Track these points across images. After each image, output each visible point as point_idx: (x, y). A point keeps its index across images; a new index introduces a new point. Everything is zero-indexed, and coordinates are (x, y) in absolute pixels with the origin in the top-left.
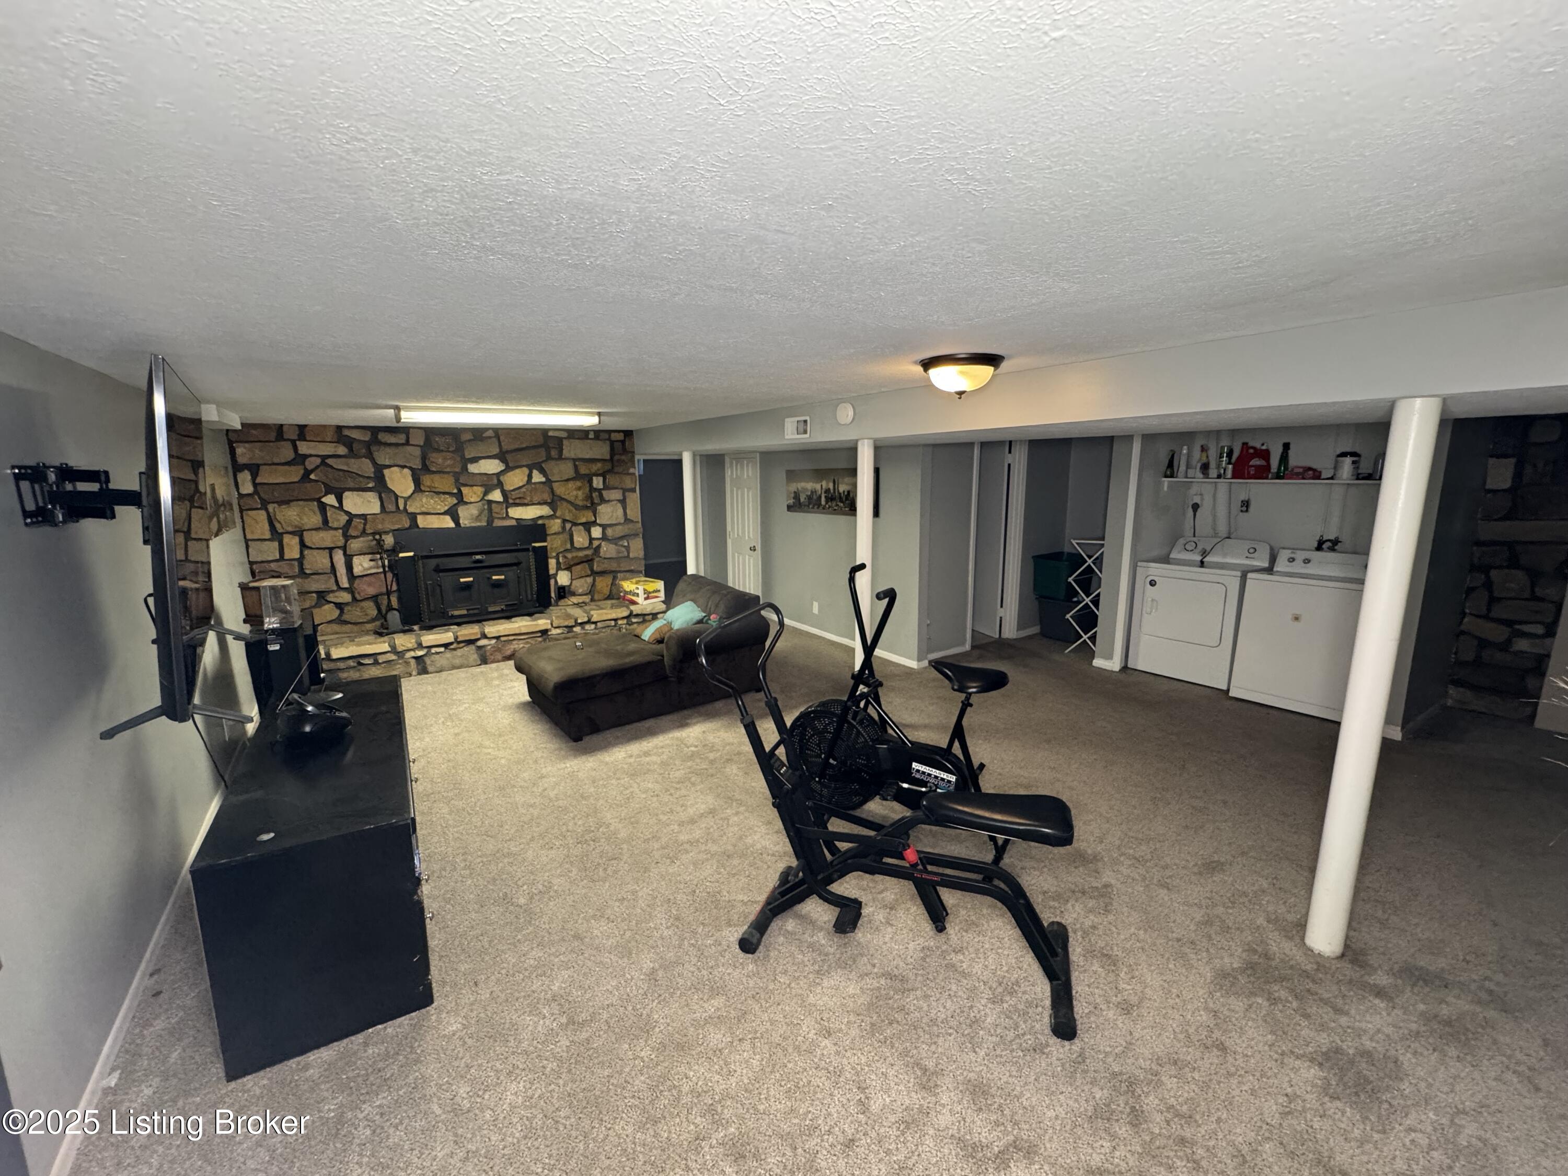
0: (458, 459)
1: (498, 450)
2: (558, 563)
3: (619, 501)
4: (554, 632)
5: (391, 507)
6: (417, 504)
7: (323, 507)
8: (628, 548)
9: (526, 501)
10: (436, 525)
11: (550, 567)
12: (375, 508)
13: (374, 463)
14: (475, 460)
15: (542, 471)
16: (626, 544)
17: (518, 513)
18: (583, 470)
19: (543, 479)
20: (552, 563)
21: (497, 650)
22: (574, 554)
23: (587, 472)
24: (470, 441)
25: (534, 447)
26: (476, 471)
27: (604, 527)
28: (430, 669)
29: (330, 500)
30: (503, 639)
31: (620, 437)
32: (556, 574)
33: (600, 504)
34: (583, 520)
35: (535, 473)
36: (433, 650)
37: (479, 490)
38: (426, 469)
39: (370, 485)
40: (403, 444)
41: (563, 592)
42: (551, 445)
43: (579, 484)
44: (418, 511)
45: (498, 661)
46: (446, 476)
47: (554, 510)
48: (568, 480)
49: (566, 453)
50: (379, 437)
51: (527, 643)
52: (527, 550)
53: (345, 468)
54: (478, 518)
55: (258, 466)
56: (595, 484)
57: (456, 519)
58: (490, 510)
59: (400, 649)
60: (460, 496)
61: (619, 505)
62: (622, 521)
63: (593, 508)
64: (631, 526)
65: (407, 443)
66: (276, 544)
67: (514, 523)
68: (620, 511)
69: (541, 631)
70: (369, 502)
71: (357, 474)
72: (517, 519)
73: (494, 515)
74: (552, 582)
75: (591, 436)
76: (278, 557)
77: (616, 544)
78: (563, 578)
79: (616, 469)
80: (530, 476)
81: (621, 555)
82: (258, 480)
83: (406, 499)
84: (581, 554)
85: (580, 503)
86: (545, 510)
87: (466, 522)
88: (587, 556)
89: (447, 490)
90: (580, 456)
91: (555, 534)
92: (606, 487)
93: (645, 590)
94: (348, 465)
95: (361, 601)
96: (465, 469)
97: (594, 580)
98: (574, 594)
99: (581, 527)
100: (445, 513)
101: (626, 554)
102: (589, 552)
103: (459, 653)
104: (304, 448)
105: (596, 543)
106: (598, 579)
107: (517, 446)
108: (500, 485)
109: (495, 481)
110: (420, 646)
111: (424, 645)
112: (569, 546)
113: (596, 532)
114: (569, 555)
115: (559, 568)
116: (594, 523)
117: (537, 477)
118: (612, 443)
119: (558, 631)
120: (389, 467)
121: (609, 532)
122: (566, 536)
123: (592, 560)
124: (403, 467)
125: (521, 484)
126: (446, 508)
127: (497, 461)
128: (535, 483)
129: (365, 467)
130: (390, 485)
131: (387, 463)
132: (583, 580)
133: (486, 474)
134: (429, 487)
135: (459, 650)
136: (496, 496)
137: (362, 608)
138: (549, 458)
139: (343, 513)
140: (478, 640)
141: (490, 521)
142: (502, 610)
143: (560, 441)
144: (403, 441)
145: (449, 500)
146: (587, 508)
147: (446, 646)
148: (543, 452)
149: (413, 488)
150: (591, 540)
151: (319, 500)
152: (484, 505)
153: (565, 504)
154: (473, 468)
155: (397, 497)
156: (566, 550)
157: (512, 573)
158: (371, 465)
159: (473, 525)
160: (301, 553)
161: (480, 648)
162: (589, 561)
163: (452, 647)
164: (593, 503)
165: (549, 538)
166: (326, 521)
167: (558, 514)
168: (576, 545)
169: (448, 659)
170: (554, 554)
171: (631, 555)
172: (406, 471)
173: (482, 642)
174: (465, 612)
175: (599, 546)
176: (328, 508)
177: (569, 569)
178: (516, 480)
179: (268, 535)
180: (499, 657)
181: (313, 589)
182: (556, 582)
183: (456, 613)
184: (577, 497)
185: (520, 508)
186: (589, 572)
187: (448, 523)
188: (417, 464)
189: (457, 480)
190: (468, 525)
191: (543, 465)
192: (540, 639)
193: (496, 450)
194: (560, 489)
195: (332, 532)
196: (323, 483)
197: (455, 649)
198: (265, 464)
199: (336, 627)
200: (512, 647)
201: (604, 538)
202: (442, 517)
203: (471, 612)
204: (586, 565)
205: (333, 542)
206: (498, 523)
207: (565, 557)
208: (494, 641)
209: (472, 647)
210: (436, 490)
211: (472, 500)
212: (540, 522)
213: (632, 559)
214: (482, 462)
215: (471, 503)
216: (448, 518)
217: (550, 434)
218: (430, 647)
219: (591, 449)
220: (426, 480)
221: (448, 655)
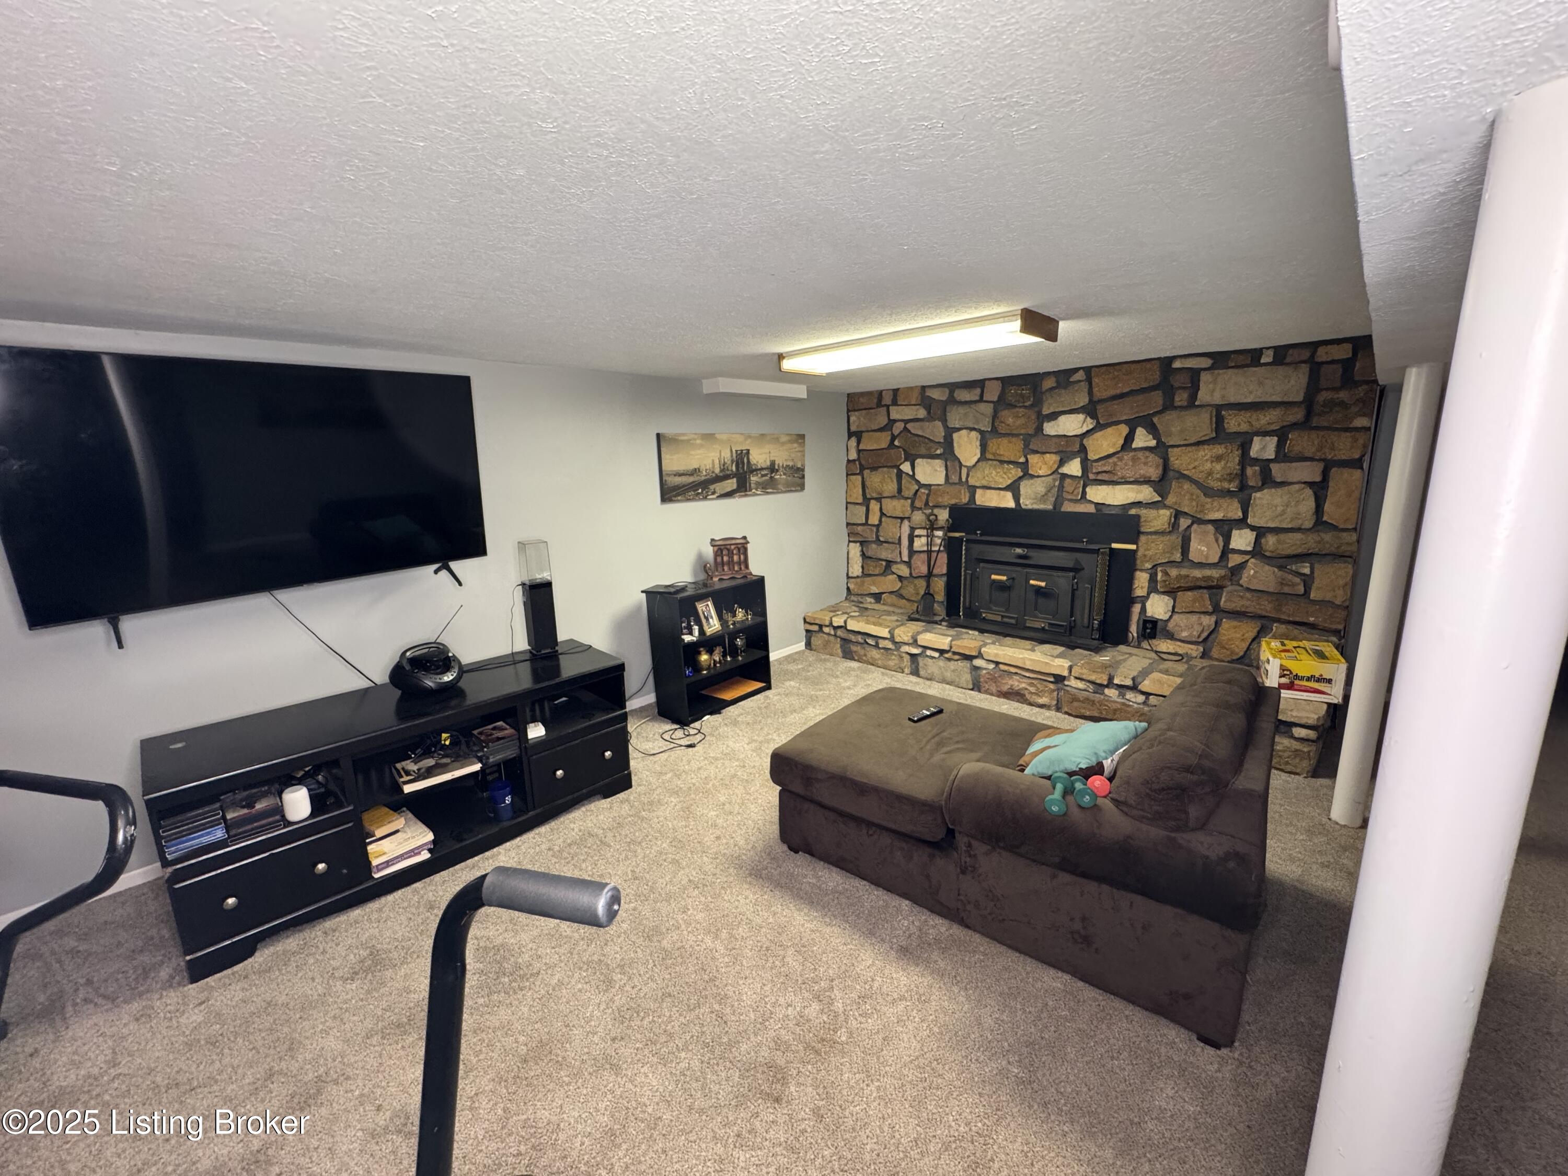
0: (1034, 417)
1: (1087, 400)
2: (1153, 579)
3: (1311, 484)
4: (1073, 683)
5: (954, 478)
6: (979, 474)
7: (900, 474)
8: (1308, 581)
9: (1115, 478)
10: (993, 504)
11: (1136, 584)
12: (939, 478)
13: (946, 426)
14: (1054, 416)
15: (1153, 430)
16: (1307, 571)
17: (1099, 494)
18: (1235, 423)
19: (1153, 443)
20: (1141, 580)
21: (994, 679)
22: (1184, 572)
23: (1244, 428)
24: (1052, 389)
25: (1143, 391)
26: (1053, 433)
27: (1261, 532)
28: (922, 673)
29: (906, 467)
30: (1002, 667)
31: (1344, 352)
32: (1147, 597)
33: (1260, 489)
34: (1218, 515)
35: (1140, 432)
36: (929, 652)
37: (1052, 459)
38: (994, 431)
39: (938, 452)
40: (976, 402)
41: (1151, 628)
42: (1176, 385)
43: (1219, 450)
44: (977, 484)
45: (992, 694)
46: (1014, 439)
47: (1163, 494)
48: (1198, 443)
49: (1203, 396)
50: (955, 395)
51: (1031, 685)
52: (1097, 551)
53: (920, 433)
54: (1043, 498)
55: (862, 432)
56: (1254, 452)
57: (1017, 498)
58: (1061, 487)
59: (898, 639)
60: (1025, 466)
61: (1309, 492)
62: (1308, 524)
63: (1243, 494)
64: (1327, 537)
65: (981, 400)
66: (864, 508)
67: (1091, 509)
68: (1308, 504)
69: (1054, 676)
70: (936, 470)
71: (929, 439)
72: (1097, 504)
73: (1065, 495)
74: (1137, 608)
75: (1267, 358)
76: (864, 521)
77: (1281, 568)
78: (1158, 607)
79: (1315, 422)
80: (1129, 438)
81: (1286, 590)
82: (862, 447)
83: (969, 469)
84: (1197, 573)
85: (1216, 485)
86: (1146, 493)
87: (1028, 503)
88: (1209, 578)
89: (1012, 459)
90: (1233, 400)
91: (1156, 533)
92: (1282, 456)
93: (1283, 668)
94: (922, 428)
95: (916, 578)
96: (1040, 429)
97: (1217, 624)
98: (1171, 636)
99: (1210, 527)
100: (1006, 489)
101: (1301, 589)
102: (1215, 573)
103: (952, 665)
104: (895, 413)
105: (1234, 560)
106: (1226, 624)
107: (1118, 392)
108: (1083, 450)
109: (1077, 447)
110: (915, 643)
111: (919, 643)
112: (1178, 557)
113: (1242, 540)
114: (1174, 572)
115: (1153, 587)
116: (1242, 523)
117: (1143, 439)
118: (1315, 368)
119: (1080, 685)
120: (959, 429)
121: (1270, 542)
122: (1176, 539)
123: (1221, 587)
124: (974, 429)
125: (1112, 451)
126: (1009, 482)
127: (1081, 417)
128: (1136, 450)
129: (936, 431)
130: (956, 453)
131: (957, 426)
132: (1194, 618)
133: (1065, 436)
134: (994, 454)
135: (952, 662)
136: (1074, 468)
137: (915, 586)
138: (1169, 406)
139: (914, 482)
140: (975, 657)
141: (1058, 503)
142: (1043, 629)
143: (1194, 375)
144: (977, 398)
145: (1013, 472)
146: (1229, 493)
147: (942, 652)
148: (1157, 398)
149: (979, 456)
150: (1226, 552)
151: (898, 467)
152: (1055, 480)
153: (1187, 486)
154: (1050, 429)
155: (961, 465)
156: (1171, 563)
157: (1063, 582)
158: (942, 429)
159: (1036, 507)
160: (880, 521)
161: (977, 668)
162: (1214, 588)
163: (946, 655)
164: (1243, 487)
165: (1143, 539)
166: (900, 490)
167: (1171, 500)
168: (1193, 556)
169: (940, 668)
170: (1148, 565)
171: (1313, 595)
172: (974, 434)
173: (978, 662)
174: (999, 619)
175: (1242, 566)
176: (904, 475)
177: (1171, 592)
178: (1105, 444)
179: (860, 500)
180: (994, 689)
181: (883, 557)
182: (1143, 609)
183: (990, 617)
184: (1210, 473)
185: (1104, 487)
186: (1210, 609)
187: (1008, 501)
188: (986, 426)
189: (1026, 445)
190: (1030, 507)
191: (1155, 420)
192: (1052, 686)
193: (1083, 400)
194: (1180, 460)
195: (902, 501)
196: (904, 450)
197: (949, 659)
198: (868, 431)
199: (894, 598)
200: (1010, 682)
201: (1257, 552)
202: (1002, 492)
203: (1006, 620)
204: (1206, 594)
205: (903, 512)
206: (1068, 507)
207: (1166, 573)
208: (992, 666)
209: (967, 664)
210: (1002, 459)
211: (1041, 473)
212: (1133, 512)
213: (1314, 602)
214: (1062, 419)
215: (1039, 476)
216: (1009, 495)
217: (1177, 364)
218: (926, 648)
219: (1260, 383)
220: (993, 445)
221: (941, 663)
